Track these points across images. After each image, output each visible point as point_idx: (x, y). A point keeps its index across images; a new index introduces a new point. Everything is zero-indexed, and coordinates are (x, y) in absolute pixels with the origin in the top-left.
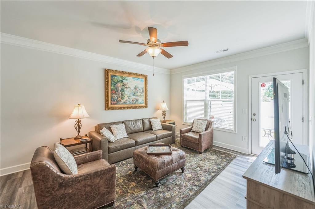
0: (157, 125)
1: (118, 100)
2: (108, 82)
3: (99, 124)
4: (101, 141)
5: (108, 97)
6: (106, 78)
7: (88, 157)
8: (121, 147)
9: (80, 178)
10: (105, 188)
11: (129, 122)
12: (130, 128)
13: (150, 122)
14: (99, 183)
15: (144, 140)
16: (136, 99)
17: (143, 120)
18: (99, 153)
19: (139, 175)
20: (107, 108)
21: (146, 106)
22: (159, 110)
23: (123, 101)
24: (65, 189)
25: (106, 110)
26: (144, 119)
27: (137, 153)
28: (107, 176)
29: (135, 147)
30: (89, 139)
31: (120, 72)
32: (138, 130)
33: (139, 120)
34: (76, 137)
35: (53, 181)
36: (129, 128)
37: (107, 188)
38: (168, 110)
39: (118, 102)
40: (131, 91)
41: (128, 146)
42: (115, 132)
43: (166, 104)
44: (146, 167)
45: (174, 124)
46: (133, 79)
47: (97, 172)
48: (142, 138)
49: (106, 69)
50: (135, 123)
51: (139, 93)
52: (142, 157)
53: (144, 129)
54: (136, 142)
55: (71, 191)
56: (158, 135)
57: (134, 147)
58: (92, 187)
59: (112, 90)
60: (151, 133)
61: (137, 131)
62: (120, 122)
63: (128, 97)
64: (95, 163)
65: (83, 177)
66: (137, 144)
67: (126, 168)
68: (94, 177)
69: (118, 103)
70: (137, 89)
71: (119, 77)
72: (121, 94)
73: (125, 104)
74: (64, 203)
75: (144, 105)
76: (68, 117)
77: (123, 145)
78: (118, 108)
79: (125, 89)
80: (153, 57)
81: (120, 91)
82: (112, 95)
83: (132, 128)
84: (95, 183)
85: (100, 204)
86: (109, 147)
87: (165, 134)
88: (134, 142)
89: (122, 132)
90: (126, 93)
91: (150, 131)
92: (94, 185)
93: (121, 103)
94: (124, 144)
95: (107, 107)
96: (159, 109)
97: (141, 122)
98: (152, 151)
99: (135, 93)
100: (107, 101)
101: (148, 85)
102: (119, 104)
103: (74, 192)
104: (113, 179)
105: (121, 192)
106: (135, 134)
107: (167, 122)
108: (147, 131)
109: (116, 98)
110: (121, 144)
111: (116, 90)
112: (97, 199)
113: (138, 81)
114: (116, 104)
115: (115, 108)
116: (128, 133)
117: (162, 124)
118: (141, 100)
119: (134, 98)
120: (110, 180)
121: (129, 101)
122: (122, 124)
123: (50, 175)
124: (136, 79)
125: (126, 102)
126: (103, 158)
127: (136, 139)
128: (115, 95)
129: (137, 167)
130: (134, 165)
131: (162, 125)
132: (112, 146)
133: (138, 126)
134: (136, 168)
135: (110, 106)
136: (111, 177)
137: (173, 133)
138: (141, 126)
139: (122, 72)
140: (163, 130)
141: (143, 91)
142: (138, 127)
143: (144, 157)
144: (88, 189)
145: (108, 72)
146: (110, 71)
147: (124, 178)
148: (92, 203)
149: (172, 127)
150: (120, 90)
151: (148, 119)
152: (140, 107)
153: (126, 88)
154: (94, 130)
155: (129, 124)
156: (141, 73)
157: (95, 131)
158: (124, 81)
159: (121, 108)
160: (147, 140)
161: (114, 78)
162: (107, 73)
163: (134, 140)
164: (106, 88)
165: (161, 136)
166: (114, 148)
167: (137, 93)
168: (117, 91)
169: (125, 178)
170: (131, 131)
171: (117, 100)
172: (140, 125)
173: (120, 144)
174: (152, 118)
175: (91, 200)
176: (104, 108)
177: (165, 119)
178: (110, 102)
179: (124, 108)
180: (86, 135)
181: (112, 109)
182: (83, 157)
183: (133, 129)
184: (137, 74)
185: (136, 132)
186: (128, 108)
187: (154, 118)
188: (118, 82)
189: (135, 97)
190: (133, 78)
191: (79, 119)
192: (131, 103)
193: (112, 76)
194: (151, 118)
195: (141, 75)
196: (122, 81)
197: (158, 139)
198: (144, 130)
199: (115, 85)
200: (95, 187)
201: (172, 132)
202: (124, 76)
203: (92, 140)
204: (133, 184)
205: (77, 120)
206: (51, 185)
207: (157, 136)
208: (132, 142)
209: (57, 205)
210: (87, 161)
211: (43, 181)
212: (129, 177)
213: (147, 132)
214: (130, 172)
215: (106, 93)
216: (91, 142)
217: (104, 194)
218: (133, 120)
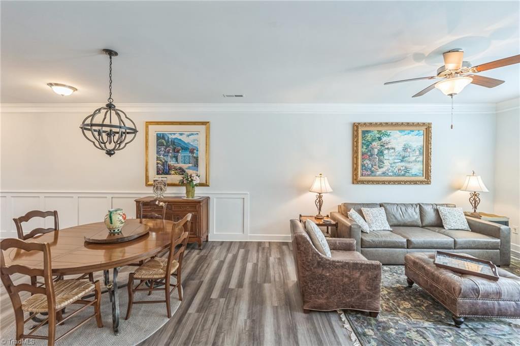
0: (455, 219)
1: (373, 169)
2: (357, 142)
3: (345, 204)
4: (351, 226)
5: (357, 164)
6: (355, 136)
7: (339, 243)
8: (381, 242)
9: (337, 264)
10: (366, 288)
11: (392, 207)
12: (394, 216)
13: (437, 211)
14: (358, 279)
15: (424, 241)
16: (406, 168)
17: (420, 206)
18: (352, 242)
19: (417, 296)
20: (355, 181)
21: (427, 181)
22: (459, 191)
23: (380, 172)
24: (323, 270)
25: (353, 183)
26: (422, 204)
27: (413, 258)
28: (370, 273)
29: (405, 250)
30: (333, 222)
31: (376, 125)
32: (409, 222)
33: (412, 205)
34: (317, 216)
35: (313, 256)
36: (392, 217)
37: (369, 290)
38: (487, 191)
39: (372, 172)
40: (397, 154)
41: (393, 245)
42: (369, 218)
43: (481, 177)
44: (431, 286)
45: (506, 223)
46: (400, 133)
47: (357, 264)
48: (419, 237)
49: (354, 123)
50: (403, 209)
51: (413, 156)
52: (423, 268)
53: (422, 223)
54: (408, 241)
55: (328, 274)
56: (459, 240)
57: (403, 249)
58: (350, 280)
59: (363, 154)
60: (440, 233)
61: (409, 224)
62: (377, 204)
63: (391, 164)
64: (347, 253)
65: (341, 264)
66: (409, 245)
67: (390, 278)
68: (353, 269)
69: (373, 174)
70: (409, 150)
71: (376, 132)
72: (377, 160)
73: (385, 176)
74: (322, 285)
75: (423, 178)
76: (309, 189)
77: (385, 242)
78: (373, 182)
79: (386, 152)
80: (451, 95)
81: (377, 155)
82: (363, 162)
83: (398, 216)
84: (353, 276)
85: (360, 306)
86: (362, 239)
87: (479, 241)
88: (405, 240)
89: (381, 221)
90: (386, 157)
91: (436, 228)
92: (354, 278)
93: (378, 173)
94: (385, 239)
95: (356, 179)
96: (459, 189)
97: (418, 210)
98: (447, 263)
99: (404, 157)
100: (355, 170)
101: (433, 141)
102: (375, 176)
103: (331, 277)
104: (378, 282)
105: (386, 307)
106: (405, 228)
107: (483, 217)
108: (431, 228)
109: (370, 166)
110: (381, 239)
111: (369, 154)
112: (356, 297)
113: (410, 135)
114: (369, 175)
115: (368, 182)
116: (391, 224)
117: (467, 219)
118: (417, 168)
119: (402, 167)
120: (373, 281)
121: (393, 172)
122: (380, 208)
123: (310, 249)
124: (407, 132)
125: (387, 172)
126: (357, 251)
127: (408, 236)
128: (368, 162)
129: (413, 283)
130: (406, 278)
131: (468, 222)
132: (367, 238)
133: (411, 215)
134: (410, 283)
135: (360, 178)
136: (375, 277)
137: (501, 242)
138: (417, 217)
139: (381, 124)
140: (472, 231)
141: (420, 154)
142: (411, 217)
143: (429, 268)
144: (346, 280)
145: (357, 127)
146: (361, 126)
147: (389, 291)
148: (350, 300)
149: (499, 229)
150: (376, 153)
151: (432, 205)
152: (415, 183)
153: (388, 149)
154: (337, 211)
155: (393, 210)
156: (416, 121)
157: (339, 212)
158: (384, 139)
159: (378, 182)
160: (431, 242)
161: (366, 135)
162: (355, 128)
163: (404, 237)
164: (355, 152)
165: (466, 242)
166: (369, 242)
167: (409, 156)
168: (372, 155)
169: (392, 292)
170: (395, 222)
171: (371, 169)
172: (414, 214)
173: (379, 237)
174: (442, 205)
175: (349, 295)
176: (350, 180)
177: (477, 211)
178: (359, 172)
179: (384, 182)
180: (328, 216)
181: (363, 182)
182: (332, 241)
183: (399, 218)
184: (408, 124)
185: (405, 225)
186: (389, 182)
187: (447, 205)
188: (373, 140)
189: (403, 164)
190: (401, 131)
191: (320, 194)
192: (395, 175)
193: (364, 132)
194: (440, 205)
195: (418, 125)
196: (380, 139)
197: (458, 246)
198: (424, 224)
199: (368, 145)
200: (354, 281)
201: (499, 240)
202: (383, 129)
203: (337, 223)
204: (407, 305)
205: (318, 194)
206: (310, 259)
207: (455, 241)
208: (400, 240)
209: (315, 283)
210: (337, 248)
211: (305, 254)
212: (398, 293)
213: (429, 229)
214: (398, 285)
215: (355, 159)
216: (336, 225)
217: (364, 295)
218: (401, 204)
